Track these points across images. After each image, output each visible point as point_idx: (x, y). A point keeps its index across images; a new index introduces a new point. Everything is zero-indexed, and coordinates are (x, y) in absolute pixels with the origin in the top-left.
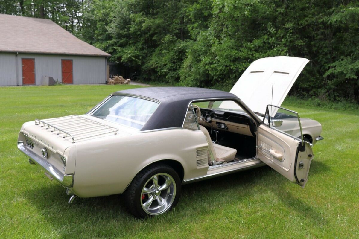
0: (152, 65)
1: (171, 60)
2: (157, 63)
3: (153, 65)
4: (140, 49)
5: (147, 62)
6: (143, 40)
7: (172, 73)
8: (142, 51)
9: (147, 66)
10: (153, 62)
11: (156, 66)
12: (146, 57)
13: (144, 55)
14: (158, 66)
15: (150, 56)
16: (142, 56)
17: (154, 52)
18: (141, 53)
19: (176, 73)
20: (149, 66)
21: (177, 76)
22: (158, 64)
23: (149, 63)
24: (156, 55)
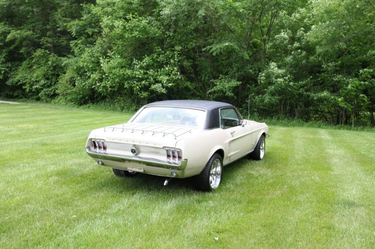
0: (19, 81)
1: (44, 76)
2: (25, 79)
3: (21, 81)
4: (2, 62)
5: (11, 77)
6: (6, 52)
7: (47, 90)
8: (4, 65)
9: (13, 82)
10: (20, 77)
11: (25, 81)
12: (9, 71)
13: (7, 70)
14: (27, 82)
15: (15, 71)
16: (4, 70)
17: (21, 66)
18: (3, 67)
19: (51, 89)
20: (15, 81)
21: (52, 92)
22: (27, 80)
23: (15, 78)
24: (23, 69)
